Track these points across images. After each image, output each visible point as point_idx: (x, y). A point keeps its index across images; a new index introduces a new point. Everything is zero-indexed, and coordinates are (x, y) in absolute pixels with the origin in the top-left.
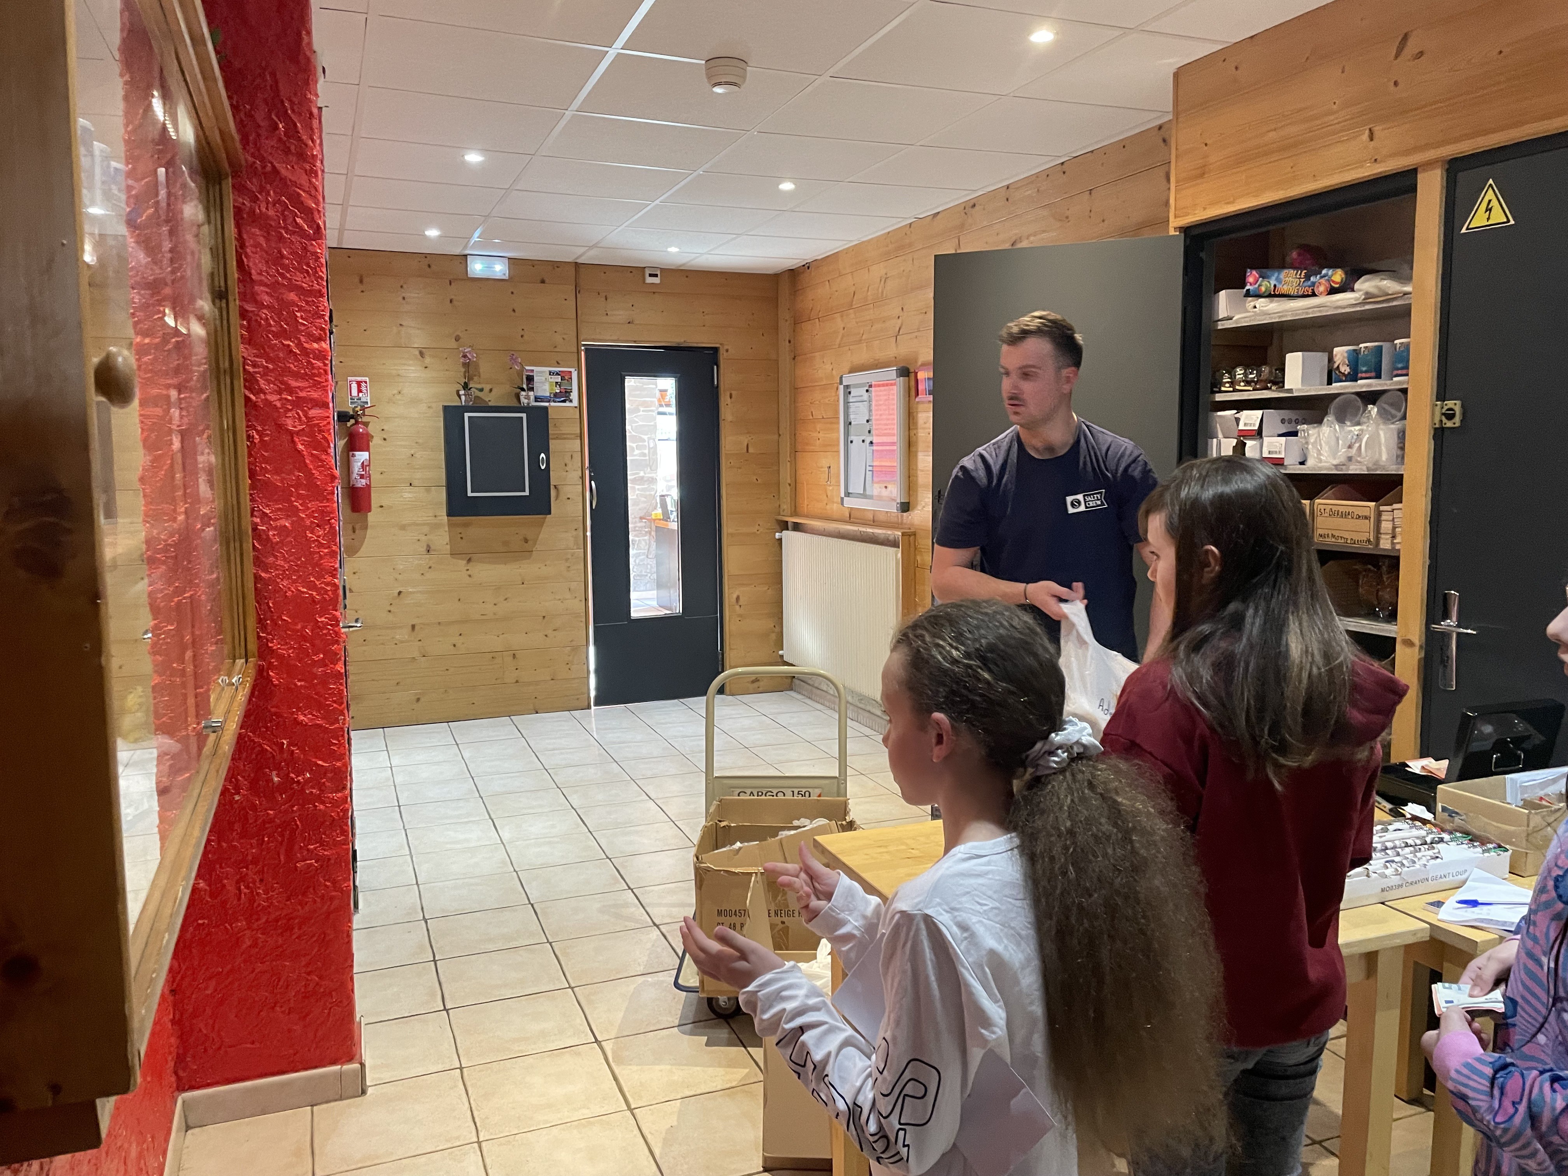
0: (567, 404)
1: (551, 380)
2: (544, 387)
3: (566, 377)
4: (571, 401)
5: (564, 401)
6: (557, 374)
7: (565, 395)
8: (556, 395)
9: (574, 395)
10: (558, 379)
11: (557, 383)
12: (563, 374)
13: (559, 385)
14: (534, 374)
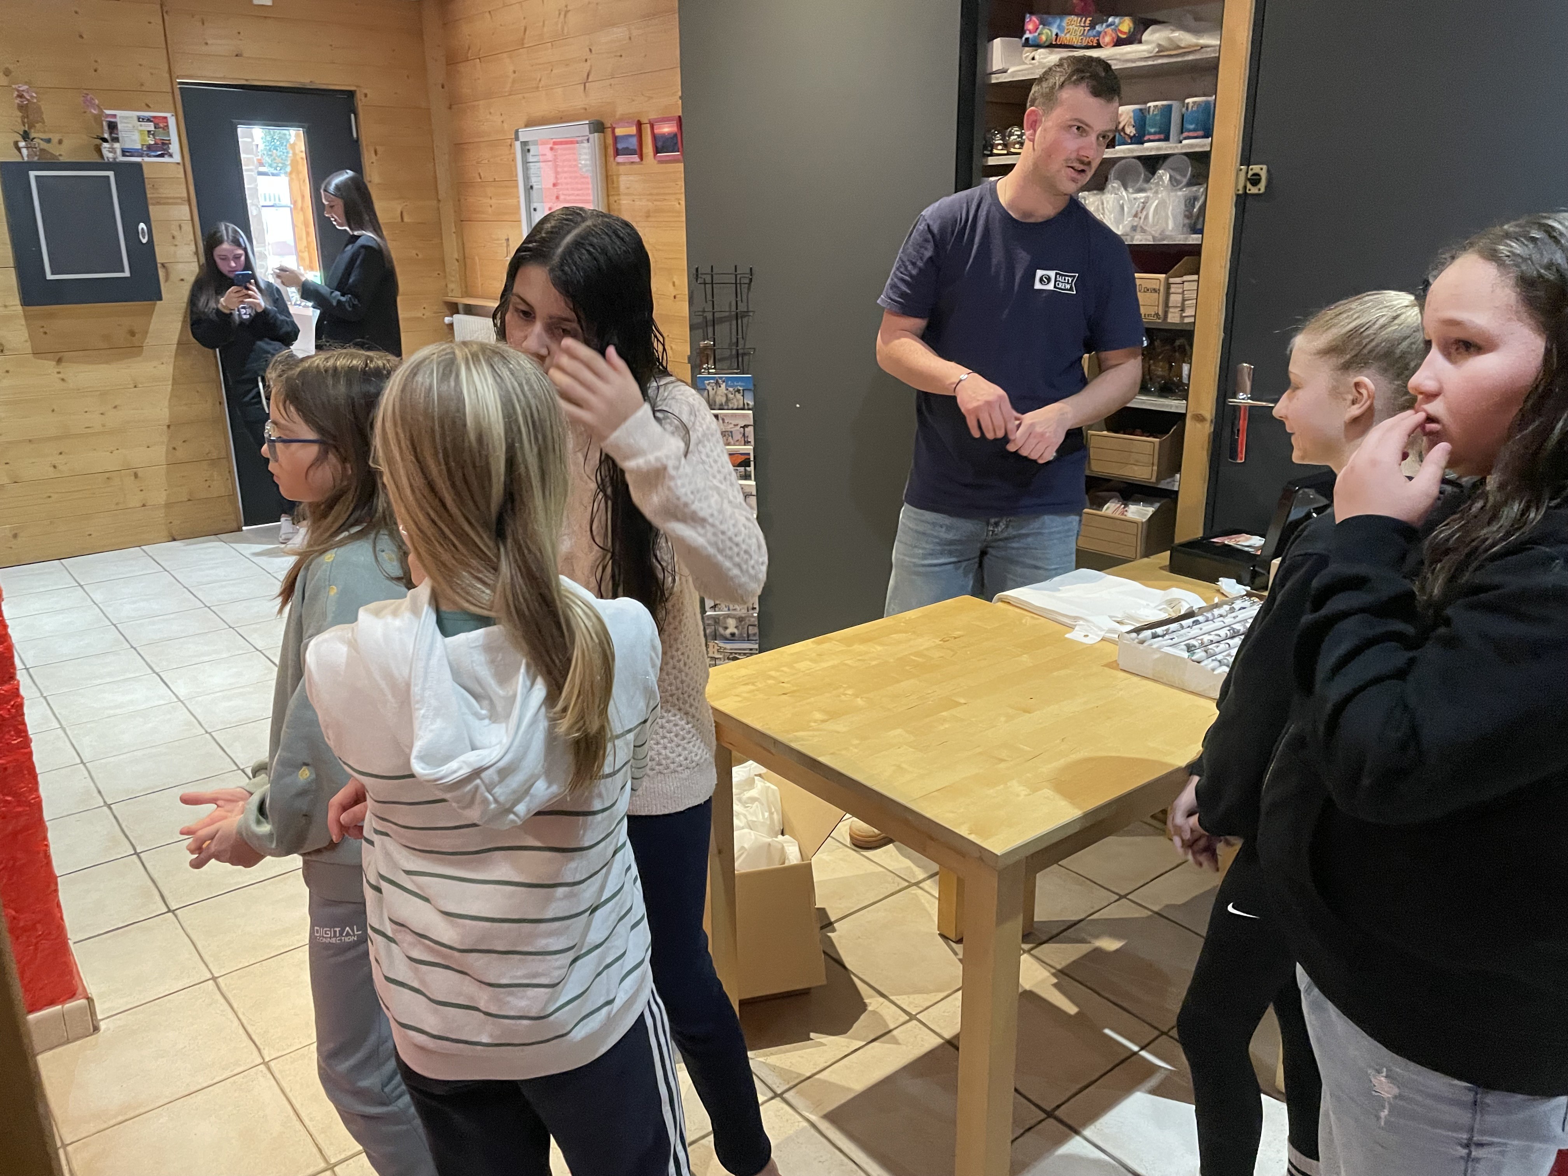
0: (166, 159)
1: (141, 128)
2: (134, 137)
3: (160, 124)
4: (171, 156)
5: (162, 156)
6: (149, 120)
7: (161, 148)
8: (149, 147)
9: (174, 148)
10: (151, 127)
11: (149, 132)
12: (157, 121)
13: (153, 135)
14: (118, 120)
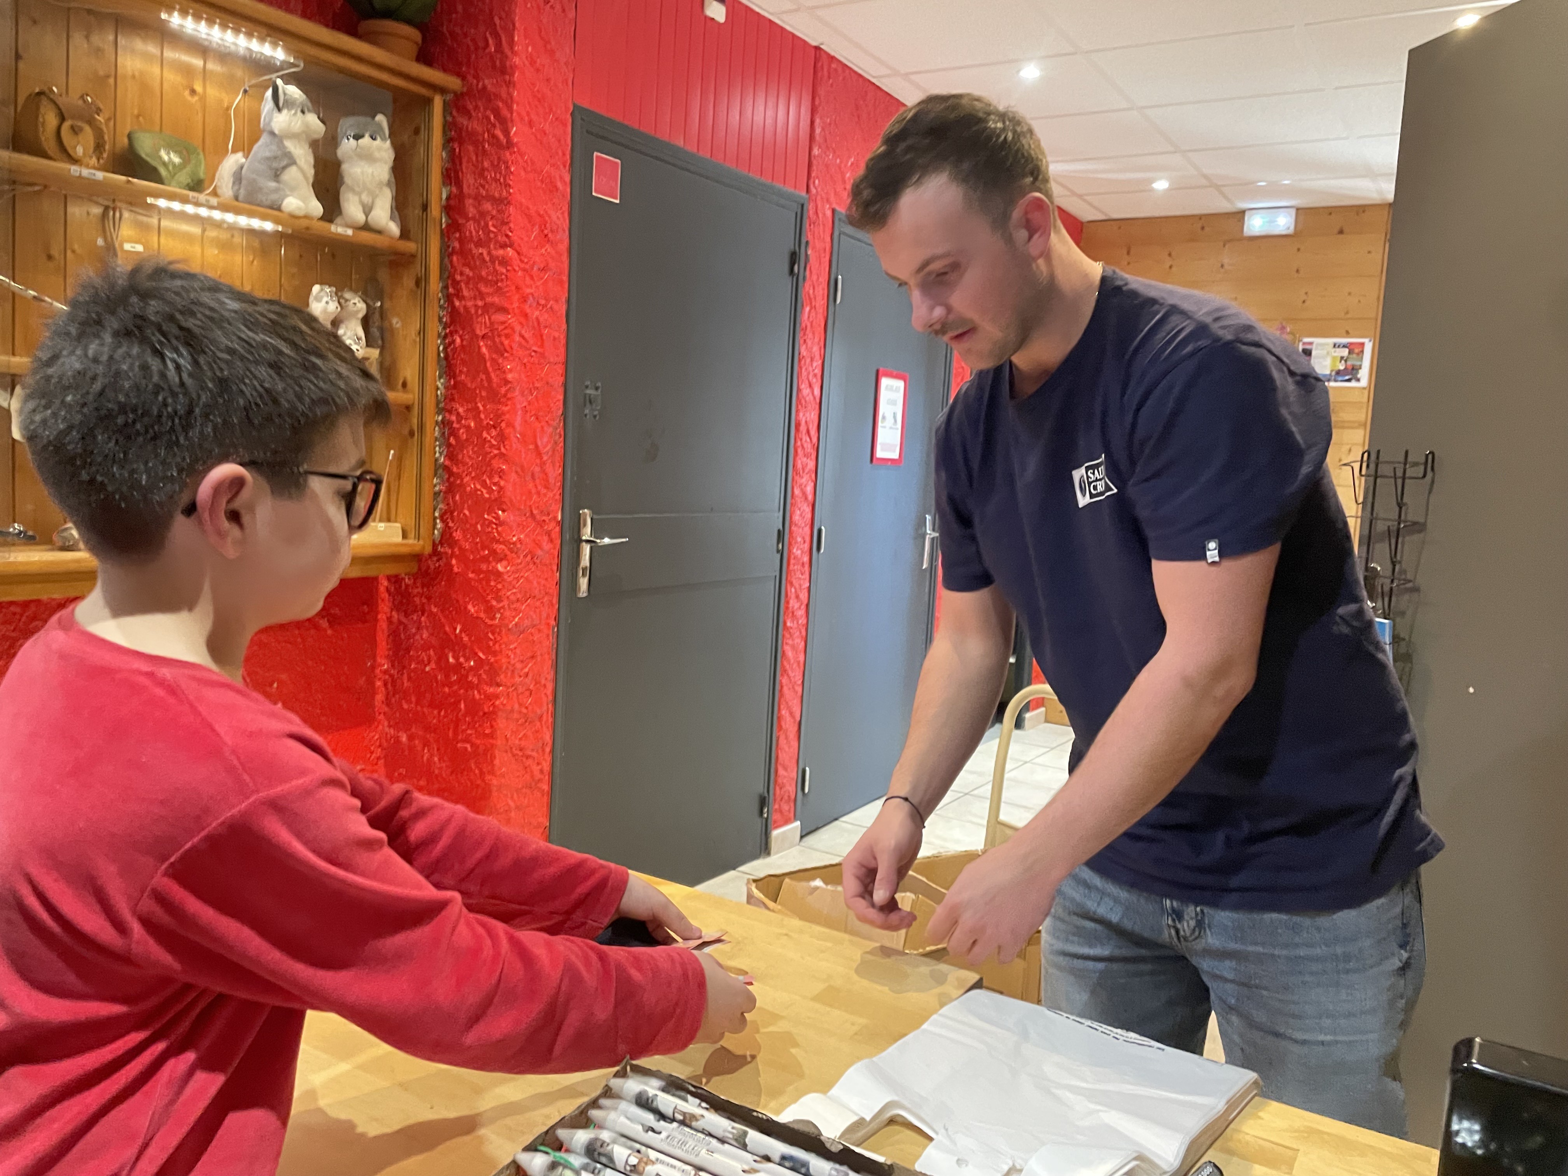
0: (1353, 384)
1: (1336, 354)
2: (1325, 363)
3: (1356, 350)
4: (1358, 380)
5: (1349, 380)
6: (1344, 346)
7: (1352, 373)
8: (1338, 373)
9: (1364, 374)
10: (1345, 352)
11: (1342, 358)
12: (1351, 347)
13: (1346, 361)
14: (1314, 347)
